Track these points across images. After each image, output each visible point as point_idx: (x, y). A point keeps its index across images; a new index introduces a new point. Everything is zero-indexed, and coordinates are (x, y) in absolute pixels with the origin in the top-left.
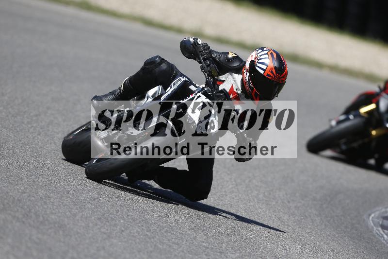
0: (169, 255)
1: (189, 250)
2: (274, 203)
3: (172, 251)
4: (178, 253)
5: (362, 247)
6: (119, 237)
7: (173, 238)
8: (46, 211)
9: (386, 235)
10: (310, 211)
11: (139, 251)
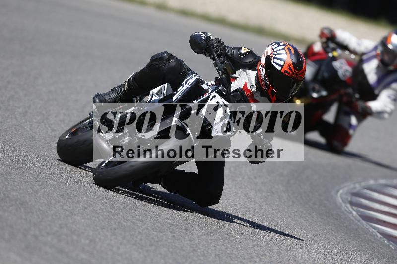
0: (133, 233)
1: (153, 227)
2: (241, 179)
3: (136, 228)
4: (143, 231)
5: (331, 224)
6: (82, 214)
7: (137, 216)
8: (7, 188)
9: (355, 211)
10: (277, 187)
11: (103, 229)
